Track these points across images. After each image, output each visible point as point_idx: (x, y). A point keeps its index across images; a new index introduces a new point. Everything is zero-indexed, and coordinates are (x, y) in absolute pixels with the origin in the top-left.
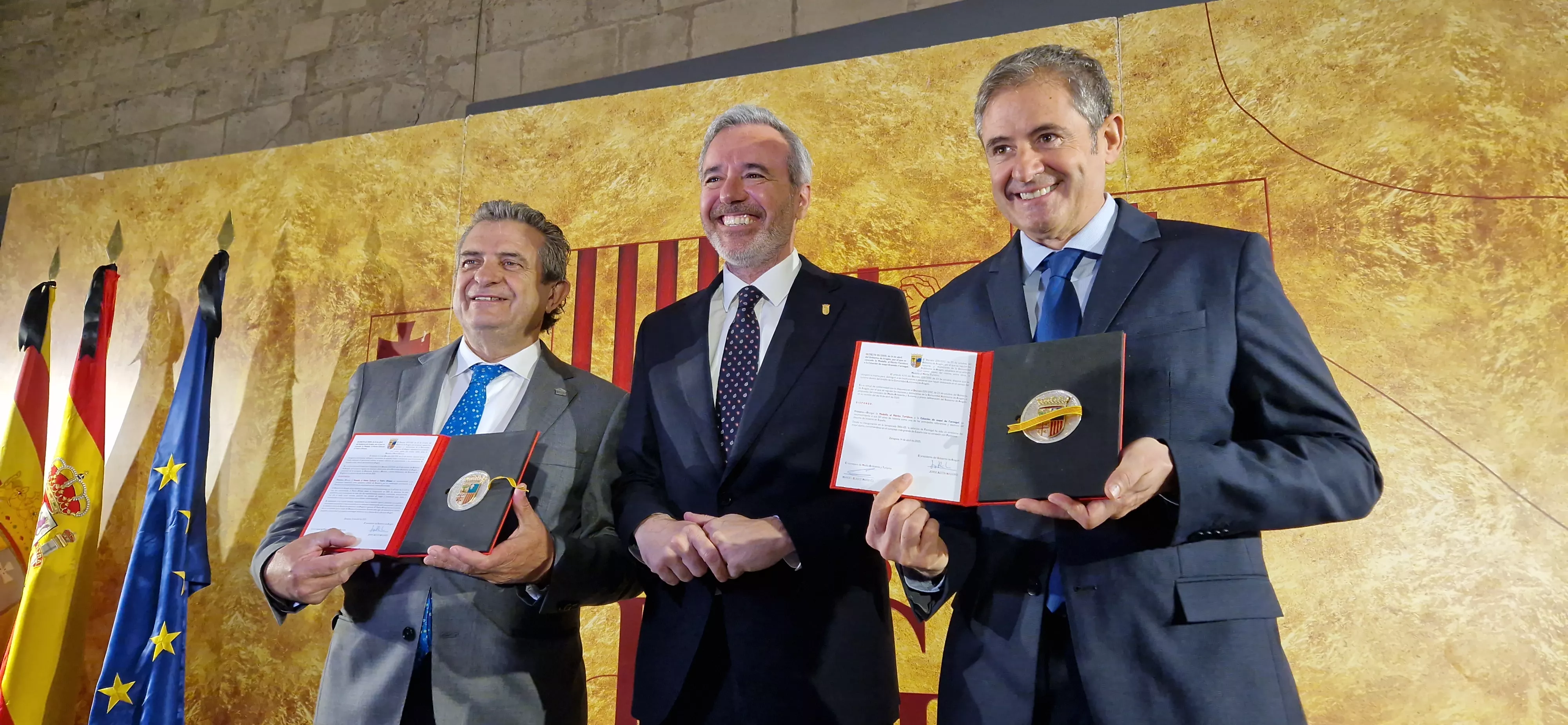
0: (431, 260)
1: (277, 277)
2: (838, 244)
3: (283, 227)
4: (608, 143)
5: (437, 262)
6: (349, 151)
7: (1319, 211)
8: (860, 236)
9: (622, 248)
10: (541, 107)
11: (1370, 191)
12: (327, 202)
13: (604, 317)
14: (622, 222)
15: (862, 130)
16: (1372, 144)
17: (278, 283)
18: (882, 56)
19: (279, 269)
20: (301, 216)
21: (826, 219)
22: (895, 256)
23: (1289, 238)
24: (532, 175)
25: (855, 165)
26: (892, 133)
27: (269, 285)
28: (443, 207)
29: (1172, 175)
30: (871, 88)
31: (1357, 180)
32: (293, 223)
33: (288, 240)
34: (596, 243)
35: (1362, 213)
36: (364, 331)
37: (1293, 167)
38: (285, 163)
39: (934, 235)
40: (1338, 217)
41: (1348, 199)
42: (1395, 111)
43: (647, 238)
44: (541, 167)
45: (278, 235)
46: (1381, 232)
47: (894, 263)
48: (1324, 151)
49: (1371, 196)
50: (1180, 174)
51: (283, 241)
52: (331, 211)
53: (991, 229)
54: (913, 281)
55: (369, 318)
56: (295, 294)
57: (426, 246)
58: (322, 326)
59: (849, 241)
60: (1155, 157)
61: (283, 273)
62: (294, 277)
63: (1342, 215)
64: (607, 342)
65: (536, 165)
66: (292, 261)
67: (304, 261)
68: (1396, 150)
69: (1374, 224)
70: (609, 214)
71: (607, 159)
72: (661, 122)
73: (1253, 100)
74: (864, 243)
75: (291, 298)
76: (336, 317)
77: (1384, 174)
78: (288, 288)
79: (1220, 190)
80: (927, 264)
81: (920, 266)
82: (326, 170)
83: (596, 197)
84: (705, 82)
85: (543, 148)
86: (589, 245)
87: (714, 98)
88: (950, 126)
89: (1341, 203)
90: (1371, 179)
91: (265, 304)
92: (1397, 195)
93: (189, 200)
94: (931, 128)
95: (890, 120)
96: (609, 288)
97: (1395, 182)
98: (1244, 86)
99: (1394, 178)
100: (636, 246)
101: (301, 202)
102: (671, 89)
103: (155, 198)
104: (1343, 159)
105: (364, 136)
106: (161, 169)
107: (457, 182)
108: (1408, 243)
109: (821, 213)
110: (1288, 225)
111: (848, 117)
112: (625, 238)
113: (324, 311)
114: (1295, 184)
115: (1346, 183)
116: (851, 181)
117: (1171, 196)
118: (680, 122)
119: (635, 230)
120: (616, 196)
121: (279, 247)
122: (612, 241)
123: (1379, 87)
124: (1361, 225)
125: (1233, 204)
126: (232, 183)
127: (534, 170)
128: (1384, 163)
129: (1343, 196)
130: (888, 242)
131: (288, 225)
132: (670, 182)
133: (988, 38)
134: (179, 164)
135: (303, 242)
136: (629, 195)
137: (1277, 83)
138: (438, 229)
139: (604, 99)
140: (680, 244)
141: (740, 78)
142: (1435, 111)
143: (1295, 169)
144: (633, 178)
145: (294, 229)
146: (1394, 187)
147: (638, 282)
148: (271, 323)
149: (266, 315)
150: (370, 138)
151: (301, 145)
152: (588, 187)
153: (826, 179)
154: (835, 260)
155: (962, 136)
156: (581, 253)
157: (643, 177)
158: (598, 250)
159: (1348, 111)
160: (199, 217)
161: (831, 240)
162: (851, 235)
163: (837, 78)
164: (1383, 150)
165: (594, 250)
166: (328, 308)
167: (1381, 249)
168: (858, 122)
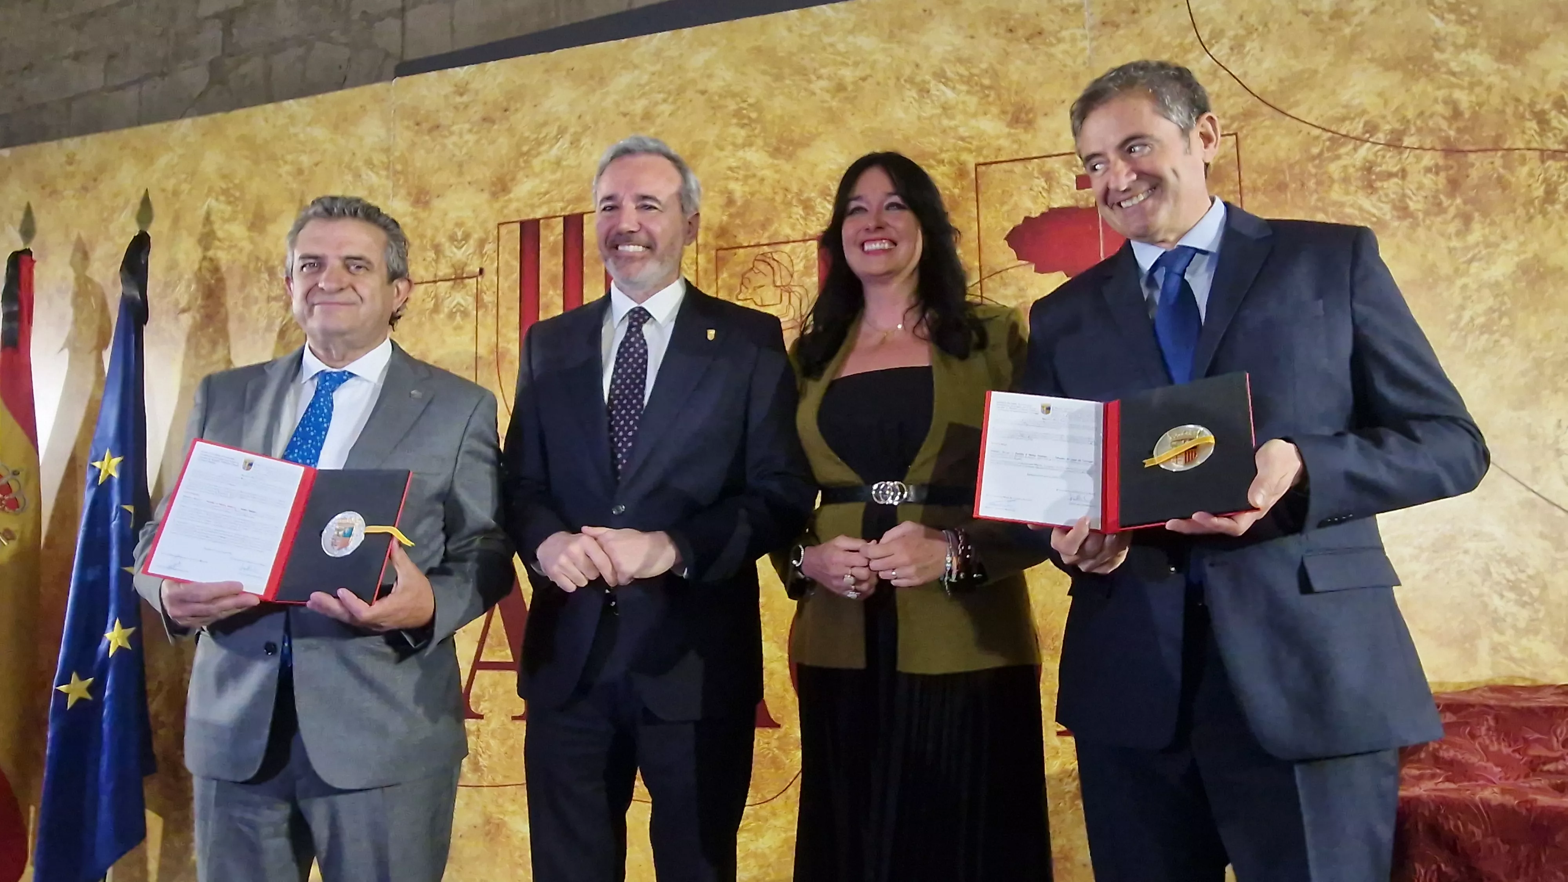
1: (204, 258)
2: (795, 210)
3: (207, 203)
4: (547, 104)
6: (270, 120)
7: (1291, 166)
8: (819, 200)
9: (566, 219)
10: (473, 68)
11: (1343, 145)
12: (251, 176)
13: (551, 292)
14: (566, 190)
15: (818, 86)
16: (1345, 96)
18: (837, 4)
19: (206, 248)
20: (225, 192)
21: (782, 182)
23: (1261, 198)
24: (467, 142)
25: (811, 124)
26: (849, 89)
27: (196, 266)
30: (826, 40)
31: (1330, 134)
32: (217, 200)
33: (213, 218)
34: (538, 216)
35: (1334, 169)
37: (1266, 119)
38: (204, 135)
40: (1310, 174)
41: (1321, 154)
42: (1371, 60)
44: (476, 133)
45: (202, 212)
46: (1353, 189)
48: (1296, 104)
49: (1343, 150)
51: (208, 219)
52: (255, 187)
56: (225, 276)
58: (256, 308)
61: (210, 253)
62: (223, 257)
63: (1313, 171)
65: (470, 131)
66: (219, 240)
67: (231, 241)
68: (1370, 101)
69: (1346, 180)
70: (552, 183)
71: (545, 124)
72: (602, 81)
73: (1226, 50)
75: (220, 280)
76: (269, 299)
77: (1356, 128)
78: (216, 270)
82: (247, 141)
83: (536, 163)
84: (648, 36)
85: (476, 112)
86: (531, 217)
87: (658, 54)
88: (911, 80)
89: (1313, 158)
90: (1344, 133)
91: (193, 287)
92: (1369, 149)
93: (103, 177)
94: (892, 82)
95: (848, 74)
96: (553, 262)
97: (1367, 135)
98: (1217, 35)
99: (1367, 132)
100: (581, 215)
101: (224, 177)
102: (612, 43)
103: (67, 176)
104: (1316, 112)
105: (285, 103)
106: (72, 144)
107: (387, 151)
108: (1379, 200)
109: (777, 176)
110: (1260, 182)
111: (802, 71)
112: (569, 208)
113: (256, 292)
114: (1268, 139)
115: (1317, 138)
116: (805, 142)
118: (623, 80)
119: (579, 199)
120: (558, 163)
121: (204, 225)
122: (555, 212)
123: (1354, 37)
124: (1333, 182)
126: (147, 158)
127: (469, 137)
128: (1357, 115)
129: (1315, 151)
131: (211, 202)
134: (90, 138)
135: (229, 220)
136: (571, 161)
137: (1250, 31)
139: (541, 56)
141: (687, 32)
142: (1408, 59)
143: (1267, 123)
144: (575, 143)
145: (218, 206)
146: (1367, 141)
147: (585, 255)
148: (203, 307)
149: (196, 299)
150: (291, 105)
151: (219, 115)
152: (527, 153)
153: (781, 139)
154: (793, 227)
155: (924, 91)
156: (523, 224)
157: (585, 141)
158: (541, 221)
159: (1322, 61)
160: (116, 195)
161: (789, 204)
162: (809, 199)
163: (790, 29)
164: (1356, 102)
165: (536, 222)
166: (260, 290)
167: (1352, 206)
168: (813, 78)
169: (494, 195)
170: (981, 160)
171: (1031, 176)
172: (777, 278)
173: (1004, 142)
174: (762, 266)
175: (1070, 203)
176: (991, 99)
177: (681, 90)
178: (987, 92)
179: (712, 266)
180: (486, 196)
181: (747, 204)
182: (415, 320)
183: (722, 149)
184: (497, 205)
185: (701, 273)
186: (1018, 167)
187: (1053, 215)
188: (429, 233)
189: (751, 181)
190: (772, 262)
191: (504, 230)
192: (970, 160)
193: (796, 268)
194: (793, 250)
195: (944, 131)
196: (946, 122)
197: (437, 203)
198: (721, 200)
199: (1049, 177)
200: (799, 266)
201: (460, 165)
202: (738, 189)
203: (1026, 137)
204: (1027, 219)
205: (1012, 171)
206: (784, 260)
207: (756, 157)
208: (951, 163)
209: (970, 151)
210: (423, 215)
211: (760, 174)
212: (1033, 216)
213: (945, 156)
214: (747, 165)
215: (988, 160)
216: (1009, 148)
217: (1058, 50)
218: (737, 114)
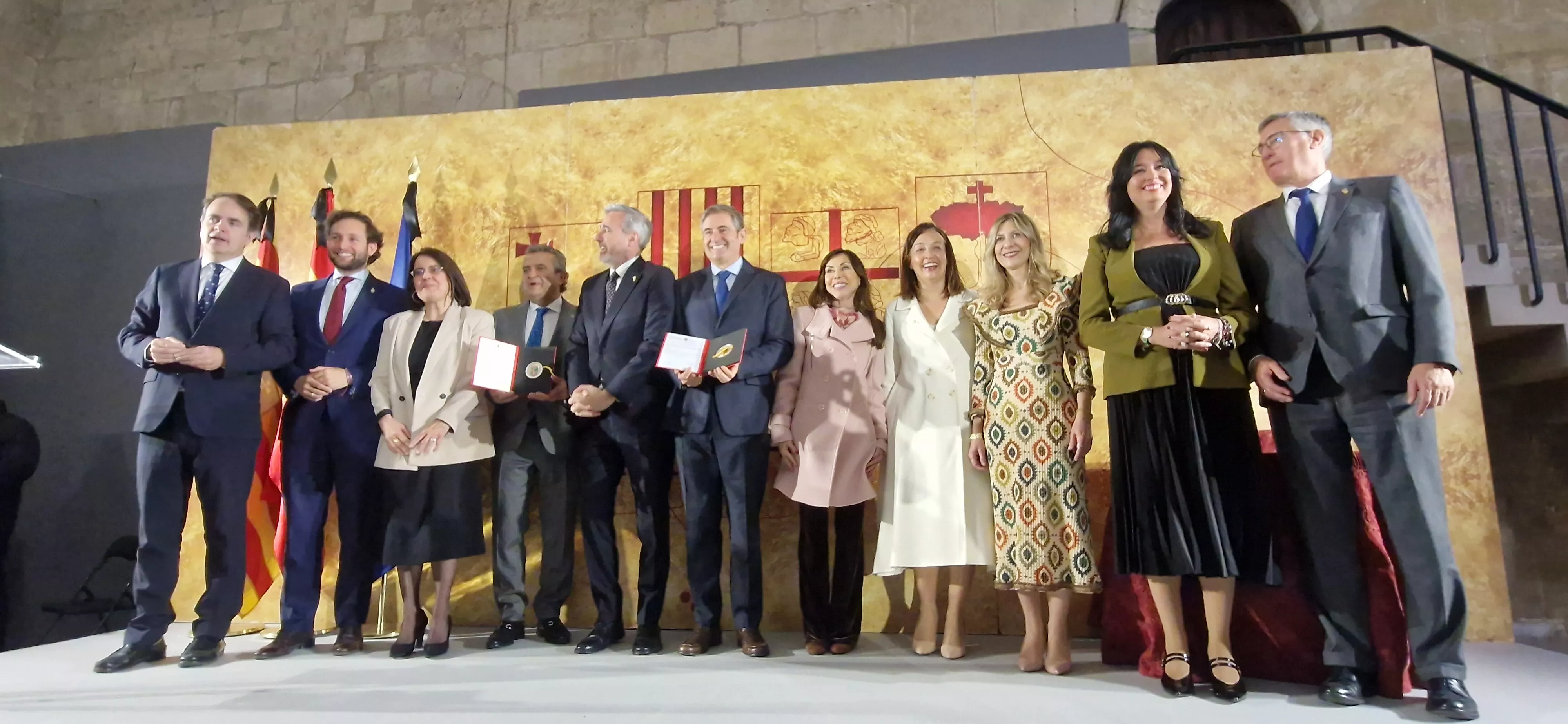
0: (551, 194)
1: (437, 201)
2: (816, 195)
3: (438, 170)
4: (669, 126)
5: (555, 195)
6: (484, 120)
7: (1072, 190)
8: (830, 190)
9: (681, 191)
10: (623, 100)
11: (1096, 181)
12: (471, 153)
13: (671, 233)
14: (680, 175)
15: (830, 129)
16: (1097, 157)
17: (438, 205)
18: (842, 86)
19: (438, 195)
20: (452, 162)
21: (809, 180)
22: (851, 204)
23: (1058, 204)
24: (618, 143)
25: (826, 149)
26: (847, 132)
27: (431, 206)
28: (557, 160)
29: (1001, 167)
30: (835, 104)
31: (1090, 175)
32: (446, 166)
33: (444, 177)
34: (663, 189)
35: (1092, 192)
36: (506, 238)
37: (1060, 166)
38: (437, 126)
39: (873, 192)
40: (1081, 194)
41: (1086, 184)
42: (1109, 141)
43: (697, 186)
44: (624, 139)
45: (436, 173)
47: (850, 207)
48: (1075, 159)
49: (1096, 183)
50: (1004, 167)
51: (439, 177)
52: (474, 160)
53: (905, 190)
54: (861, 217)
55: (508, 230)
56: (452, 212)
57: (548, 185)
58: (474, 233)
59: (824, 193)
60: (992, 157)
61: (441, 199)
62: (451, 202)
63: (1082, 192)
64: (673, 247)
65: (620, 137)
66: (448, 191)
67: (457, 192)
69: (1097, 198)
70: (672, 170)
71: (668, 136)
72: (704, 115)
73: (1041, 129)
74: (832, 194)
75: (448, 215)
76: (483, 229)
78: (446, 208)
79: (1024, 176)
80: (869, 208)
81: (865, 209)
82: (468, 132)
83: (663, 159)
84: (731, 93)
85: (625, 127)
86: (659, 189)
87: (737, 104)
88: (881, 130)
89: (1082, 187)
90: (1096, 175)
91: (429, 218)
93: (363, 146)
94: (871, 131)
95: (846, 124)
96: (672, 216)
98: (1037, 122)
100: (690, 190)
101: (451, 153)
103: (335, 144)
104: (1084, 164)
105: (496, 111)
106: (338, 124)
107: (565, 145)
109: (806, 176)
110: (1057, 196)
111: (821, 120)
112: (683, 186)
113: (474, 224)
114: (1061, 175)
115: (1084, 176)
116: (823, 158)
117: (1000, 178)
118: (716, 117)
119: (689, 181)
120: (676, 159)
121: (437, 181)
122: (674, 187)
123: (1100, 127)
124: (1091, 198)
125: (1031, 184)
126: (396, 137)
127: (620, 140)
129: (1083, 183)
130: (846, 195)
131: (442, 167)
132: (711, 152)
133: (902, 82)
135: (455, 179)
136: (684, 159)
137: (1054, 121)
138: (554, 174)
139: (666, 98)
140: (718, 190)
141: (754, 92)
143: (1061, 168)
144: (687, 149)
145: (447, 170)
147: (692, 213)
148: (435, 230)
149: (431, 226)
150: (499, 112)
151: (449, 114)
152: (657, 152)
153: (809, 156)
154: (815, 204)
155: (888, 137)
156: (654, 193)
157: (693, 148)
158: (665, 192)
159: (1087, 139)
160: (374, 158)
161: (812, 192)
162: (825, 190)
163: (814, 97)
164: (1102, 161)
165: (662, 193)
166: (477, 223)
167: (1100, 211)
168: (827, 124)
169: (636, 175)
170: (918, 176)
171: (943, 185)
172: (806, 230)
173: (930, 167)
174: (797, 224)
175: (963, 200)
176: (923, 144)
177: (751, 124)
178: (921, 140)
179: (769, 223)
180: (630, 175)
181: (788, 190)
182: (583, 245)
183: (775, 158)
184: (638, 181)
185: (761, 226)
186: (937, 180)
187: (955, 206)
188: (593, 194)
189: (791, 178)
190: (803, 222)
191: (641, 195)
192: (912, 175)
193: (817, 226)
194: (815, 217)
195: (899, 159)
196: (899, 154)
197: (598, 177)
198: (774, 187)
199: (953, 186)
200: (818, 225)
201: (614, 156)
202: (784, 181)
203: (941, 165)
204: (942, 207)
205: (934, 182)
206: (810, 221)
207: (794, 164)
208: (902, 175)
209: (912, 170)
210: (589, 184)
211: (797, 174)
212: (945, 206)
213: (899, 172)
214: (789, 169)
215: (922, 175)
216: (933, 171)
217: (959, 122)
218: (784, 140)
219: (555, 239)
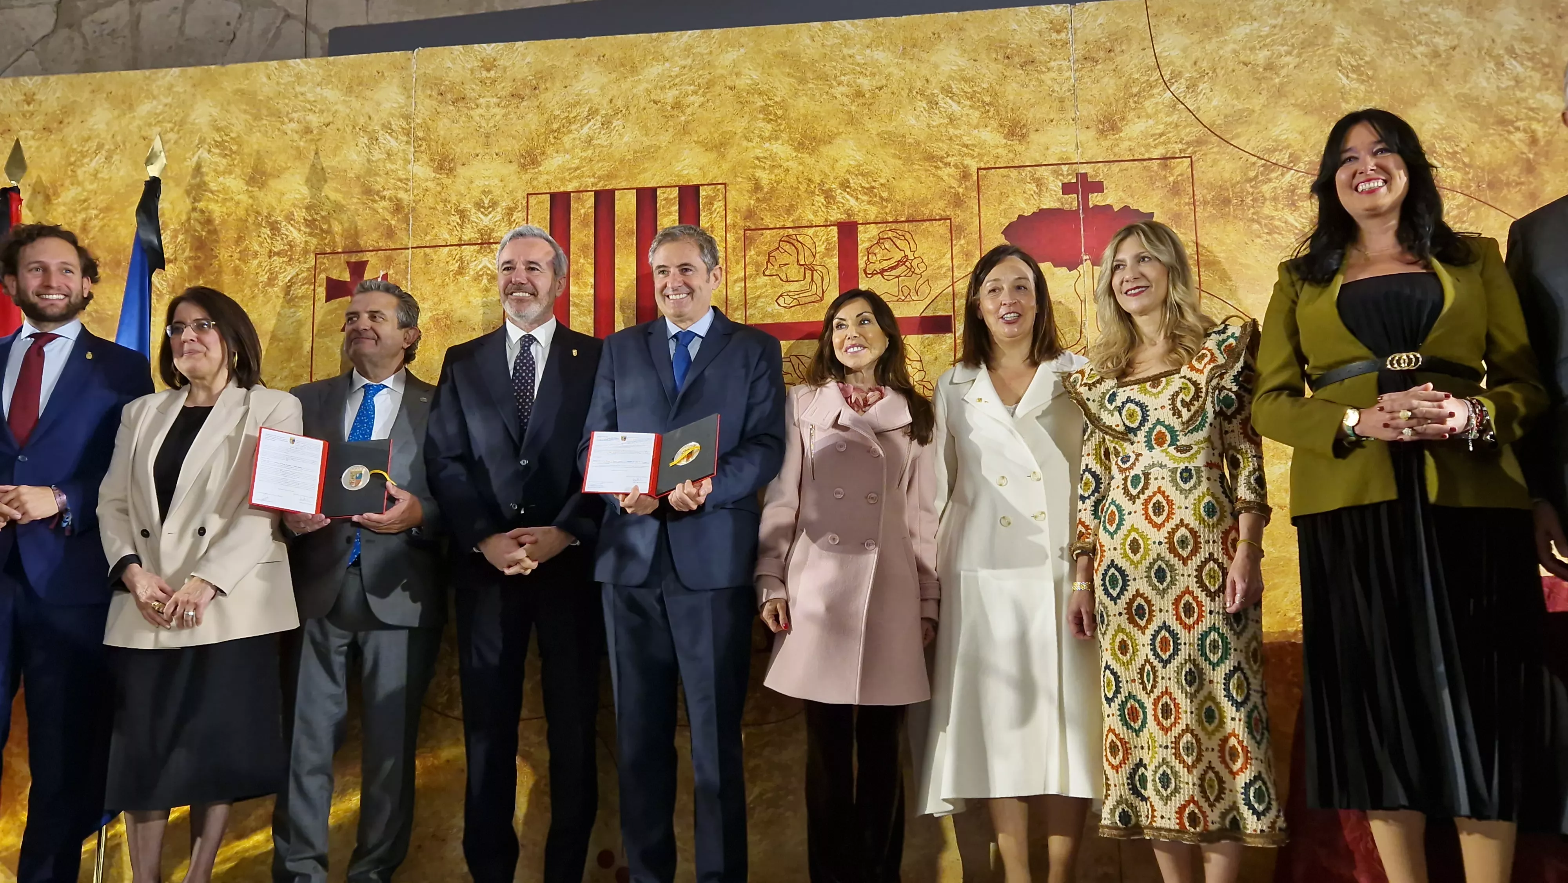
0: (383, 198)
1: (194, 209)
2: (818, 198)
4: (577, 87)
5: (390, 199)
6: (273, 77)
7: (1233, 186)
8: (839, 191)
9: (597, 194)
10: (501, 45)
11: (1273, 170)
12: (250, 130)
13: (582, 261)
14: (596, 167)
15: (838, 91)
16: (1275, 132)
17: (195, 215)
18: (856, 21)
19: (195, 200)
20: (219, 145)
21: (805, 174)
22: (873, 212)
23: (1209, 208)
24: (494, 115)
25: (832, 124)
26: (867, 96)
27: (184, 218)
28: (393, 143)
29: (1116, 150)
30: (846, 51)
31: (1263, 162)
32: (209, 151)
33: (204, 170)
34: (569, 188)
35: (1266, 189)
36: (308, 269)
37: (1214, 147)
38: (194, 85)
39: (909, 193)
40: (1248, 192)
41: (1256, 177)
42: (1294, 105)
43: (624, 184)
44: (503, 107)
45: (192, 163)
46: (1280, 206)
47: (872, 218)
48: (1238, 136)
49: (1273, 175)
50: (1122, 150)
51: (198, 169)
52: (255, 141)
53: (961, 190)
54: (890, 234)
55: (313, 256)
56: (218, 228)
57: (378, 183)
58: (256, 262)
59: (829, 196)
60: (1102, 133)
61: (201, 205)
62: (217, 210)
63: (1251, 190)
64: (586, 284)
65: (498, 105)
66: (212, 192)
67: (227, 194)
68: (1293, 137)
69: (1275, 199)
70: (583, 159)
71: (576, 104)
72: (634, 70)
73: (1183, 88)
74: (843, 198)
75: (215, 232)
76: (271, 254)
77: (1282, 158)
78: (209, 221)
79: (1155, 165)
80: (903, 219)
81: (896, 222)
82: (247, 97)
83: (567, 140)
84: (678, 33)
85: (505, 88)
86: (562, 190)
87: (688, 50)
88: (922, 93)
89: (1250, 180)
90: (1274, 161)
91: (181, 237)
92: (1293, 176)
93: (70, 119)
94: (904, 93)
95: (866, 83)
96: (585, 232)
97: (1292, 164)
98: (1176, 76)
99: (1291, 162)
100: (612, 192)
101: (218, 130)
102: (643, 36)
103: (24, 115)
104: (1252, 143)
105: (291, 62)
106: (29, 83)
107: (407, 117)
108: (1300, 216)
109: (801, 168)
110: (1209, 197)
111: (824, 78)
112: (601, 184)
113: (256, 247)
114: (1215, 162)
115: (1254, 163)
116: (829, 139)
117: (1115, 167)
118: (654, 71)
119: (610, 176)
120: (589, 141)
121: (194, 177)
122: (587, 186)
123: (1282, 84)
124: (1265, 199)
125: (1165, 177)
126: (127, 104)
127: (496, 110)
128: (1284, 148)
129: (1252, 174)
130: (866, 198)
131: (203, 153)
132: (646, 130)
133: (956, 13)
134: (53, 79)
135: (224, 173)
136: (603, 140)
137: (1203, 75)
138: (389, 166)
139: (571, 41)
140: (659, 192)
141: (716, 32)
142: (1323, 107)
143: (1215, 150)
144: (606, 124)
145: (211, 159)
146: (1291, 169)
147: (616, 228)
148: (191, 258)
149: (184, 251)
150: (299, 64)
151: (213, 67)
152: (558, 130)
153: (804, 136)
154: (815, 213)
155: (933, 103)
156: (553, 196)
157: (617, 124)
158: (572, 194)
159: (1258, 102)
160: (88, 139)
161: (811, 194)
162: (831, 190)
163: (812, 39)
164: (1283, 137)
165: (567, 195)
166: (261, 244)
167: (1279, 219)
168: (834, 83)
169: (523, 167)
170: (983, 166)
171: (1023, 181)
172: (801, 257)
173: (1001, 151)
174: (787, 247)
175: (1056, 205)
176: (991, 114)
177: (710, 85)
178: (987, 108)
179: (740, 244)
180: (514, 167)
181: (773, 190)
182: (438, 281)
183: (750, 140)
184: (527, 177)
185: (729, 250)
186: (1014, 173)
187: (1042, 214)
188: (454, 199)
189: (776, 171)
190: (796, 243)
191: (533, 200)
192: (973, 165)
193: (818, 249)
194: (816, 234)
195: (951, 139)
196: (951, 131)
197: (460, 170)
198: (748, 186)
199: (1039, 182)
200: (821, 248)
201: (487, 136)
202: (764, 177)
203: (1020, 148)
204: (1020, 217)
205: (1008, 176)
206: (808, 241)
207: (781, 150)
208: (956, 166)
209: (973, 157)
210: (447, 181)
211: (786, 164)
212: (1026, 214)
213: (951, 160)
214: (772, 156)
215: (988, 165)
216: (1005, 157)
217: (1047, 77)
218: (764, 109)
219: (391, 272)
